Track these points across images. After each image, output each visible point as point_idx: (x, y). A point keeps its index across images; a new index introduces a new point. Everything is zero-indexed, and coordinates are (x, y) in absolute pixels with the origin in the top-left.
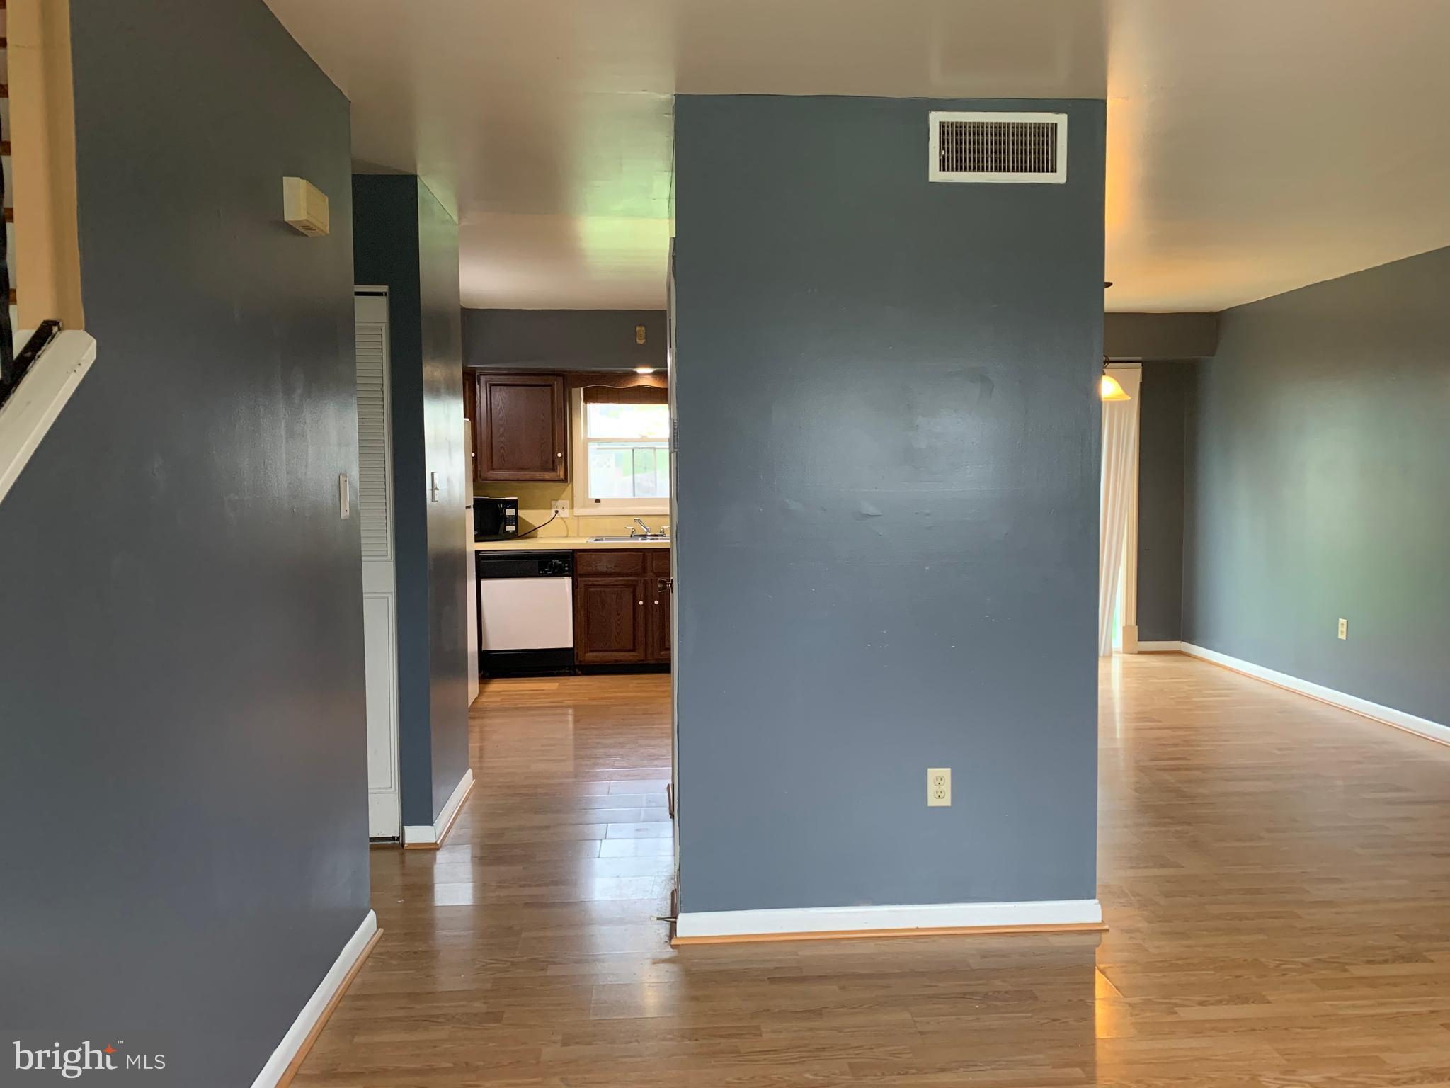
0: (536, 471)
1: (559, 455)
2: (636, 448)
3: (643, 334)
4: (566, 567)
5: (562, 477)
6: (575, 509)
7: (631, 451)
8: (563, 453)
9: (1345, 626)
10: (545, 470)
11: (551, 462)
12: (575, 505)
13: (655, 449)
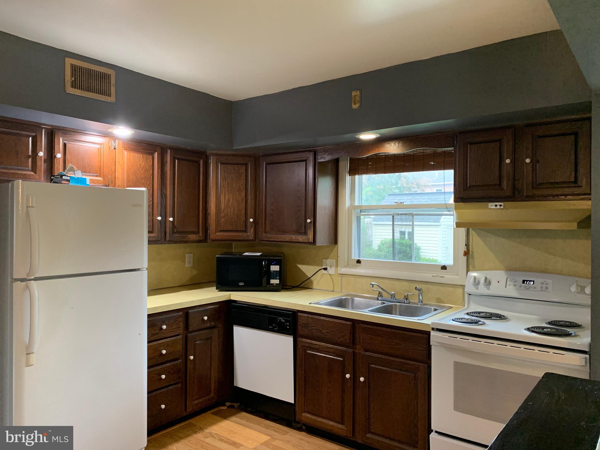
0: (293, 234)
1: (309, 221)
2: (395, 214)
3: (358, 99)
4: (288, 326)
5: (311, 240)
6: (339, 268)
7: (391, 216)
8: (312, 219)
10: (301, 233)
11: (303, 227)
12: (338, 265)
13: (413, 215)
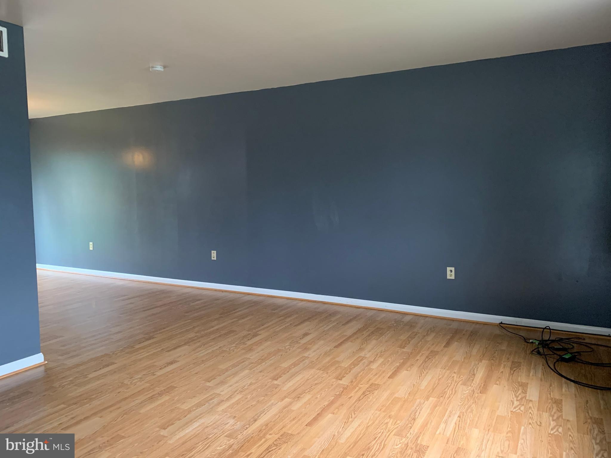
9: (92, 245)
